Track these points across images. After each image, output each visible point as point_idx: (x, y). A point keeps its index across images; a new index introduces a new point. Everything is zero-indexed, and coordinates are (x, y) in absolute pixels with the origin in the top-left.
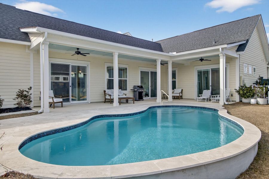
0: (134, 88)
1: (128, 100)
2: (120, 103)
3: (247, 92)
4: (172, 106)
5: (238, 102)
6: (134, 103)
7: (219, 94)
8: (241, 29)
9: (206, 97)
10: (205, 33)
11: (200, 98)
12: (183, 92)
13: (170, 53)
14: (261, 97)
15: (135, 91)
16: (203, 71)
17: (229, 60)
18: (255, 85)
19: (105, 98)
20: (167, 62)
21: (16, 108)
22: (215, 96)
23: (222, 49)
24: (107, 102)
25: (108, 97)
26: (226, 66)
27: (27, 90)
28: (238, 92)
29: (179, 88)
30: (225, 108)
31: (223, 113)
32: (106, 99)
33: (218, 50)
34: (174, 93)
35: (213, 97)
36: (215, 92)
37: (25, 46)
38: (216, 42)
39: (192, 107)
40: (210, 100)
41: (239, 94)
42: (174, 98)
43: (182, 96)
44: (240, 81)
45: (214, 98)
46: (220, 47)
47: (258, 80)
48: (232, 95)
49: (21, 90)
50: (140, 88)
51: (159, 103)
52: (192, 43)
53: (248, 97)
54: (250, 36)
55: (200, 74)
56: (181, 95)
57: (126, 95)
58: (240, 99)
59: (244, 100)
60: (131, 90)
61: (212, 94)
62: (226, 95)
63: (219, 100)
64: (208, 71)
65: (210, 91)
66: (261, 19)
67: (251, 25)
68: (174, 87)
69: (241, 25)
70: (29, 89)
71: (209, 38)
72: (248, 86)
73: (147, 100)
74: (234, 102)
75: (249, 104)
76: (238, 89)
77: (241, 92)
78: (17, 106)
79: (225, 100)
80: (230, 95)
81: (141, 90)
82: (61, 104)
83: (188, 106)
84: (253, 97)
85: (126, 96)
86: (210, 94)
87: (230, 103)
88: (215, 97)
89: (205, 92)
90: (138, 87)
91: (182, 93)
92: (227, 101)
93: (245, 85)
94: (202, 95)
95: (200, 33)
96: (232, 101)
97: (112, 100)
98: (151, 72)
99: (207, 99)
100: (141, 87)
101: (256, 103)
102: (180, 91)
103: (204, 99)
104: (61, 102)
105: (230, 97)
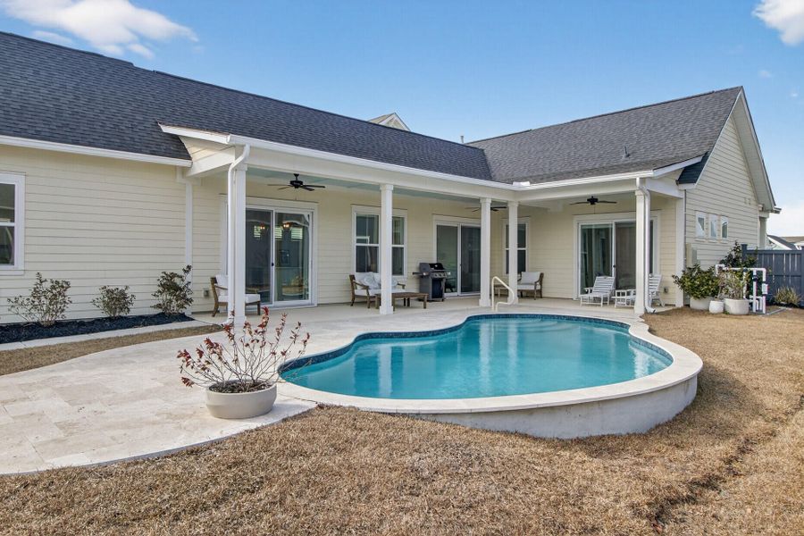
0: (420, 268)
1: (408, 300)
2: (395, 306)
3: (702, 284)
4: (520, 315)
5: (678, 309)
6: (425, 308)
7: (634, 286)
8: (691, 124)
9: (601, 295)
10: (603, 127)
11: (586, 295)
12: (544, 280)
13: (514, 183)
14: (733, 297)
15: (422, 277)
16: (596, 229)
17: (659, 203)
18: (723, 265)
19: (353, 293)
20: (506, 203)
21: (159, 314)
22: (625, 291)
23: (643, 180)
24: (357, 303)
25: (360, 292)
26: (650, 216)
27: (182, 273)
28: (681, 282)
29: (534, 270)
30: (646, 322)
31: (639, 331)
32: (354, 296)
33: (633, 181)
34: (522, 281)
35: (619, 294)
36: (625, 281)
37: (175, 167)
38: (628, 156)
39: (569, 319)
40: (612, 302)
41: (683, 287)
42: (523, 295)
43: (540, 291)
44: (686, 255)
45: (621, 297)
46: (637, 175)
47: (733, 253)
48: (666, 291)
49: (168, 273)
50: (435, 268)
51: (486, 308)
52: (569, 154)
53: (704, 295)
54: (712, 145)
55: (587, 234)
56: (538, 287)
57: (403, 286)
58: (685, 299)
59: (695, 303)
60: (413, 273)
61: (617, 286)
62: (651, 290)
63: (633, 303)
64: (608, 229)
65: (612, 279)
66: (743, 98)
67: (715, 114)
68: (522, 268)
69: (693, 113)
70: (185, 271)
71: (612, 143)
72: (704, 268)
73: (453, 300)
74: (671, 308)
75: (706, 312)
76: (680, 275)
77: (688, 284)
78: (160, 311)
79: (646, 302)
80: (662, 291)
81: (438, 276)
82: (256, 306)
83: (559, 317)
84: (714, 294)
85: (403, 288)
86: (612, 288)
87: (658, 310)
88: (623, 294)
89: (599, 280)
90: (432, 265)
91: (541, 284)
92: (653, 304)
93: (696, 265)
94: (593, 289)
95: (589, 126)
96: (666, 305)
97: (372, 300)
98: (463, 228)
99: (605, 299)
100: (439, 267)
101: (722, 310)
102: (537, 278)
103: (597, 300)
104: (258, 303)
105: (660, 297)
